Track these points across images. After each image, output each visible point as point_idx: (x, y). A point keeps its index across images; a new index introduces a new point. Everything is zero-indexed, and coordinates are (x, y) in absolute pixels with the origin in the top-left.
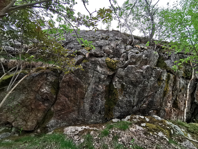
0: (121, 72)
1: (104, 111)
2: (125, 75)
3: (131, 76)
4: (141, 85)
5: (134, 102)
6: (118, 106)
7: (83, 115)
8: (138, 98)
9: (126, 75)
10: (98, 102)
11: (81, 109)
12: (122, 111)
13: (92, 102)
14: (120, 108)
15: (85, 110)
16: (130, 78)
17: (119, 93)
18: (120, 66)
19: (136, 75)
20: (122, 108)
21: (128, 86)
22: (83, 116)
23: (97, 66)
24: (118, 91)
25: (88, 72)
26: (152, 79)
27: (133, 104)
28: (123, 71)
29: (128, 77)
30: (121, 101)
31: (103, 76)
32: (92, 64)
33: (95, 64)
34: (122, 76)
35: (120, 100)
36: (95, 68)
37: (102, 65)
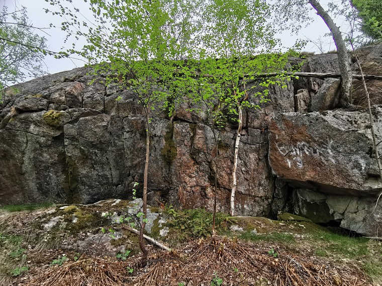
0: (70, 130)
1: (64, 193)
2: (78, 134)
3: (87, 134)
4: (112, 147)
5: (112, 177)
6: (83, 184)
7: (31, 198)
8: (118, 169)
9: (80, 134)
10: (50, 178)
11: (26, 190)
12: (92, 192)
13: (38, 178)
14: (87, 187)
15: (31, 192)
16: (86, 138)
17: (78, 163)
18: (66, 121)
19: (95, 132)
20: (91, 187)
21: (91, 151)
22: (31, 200)
23: (30, 126)
24: (75, 161)
25: (18, 136)
26: (127, 135)
27: (112, 180)
28: (72, 128)
29: (83, 137)
30: (86, 176)
31: (42, 140)
32: (22, 123)
33: (27, 122)
34: (73, 135)
35: (82, 174)
36: (27, 128)
37: (38, 123)
